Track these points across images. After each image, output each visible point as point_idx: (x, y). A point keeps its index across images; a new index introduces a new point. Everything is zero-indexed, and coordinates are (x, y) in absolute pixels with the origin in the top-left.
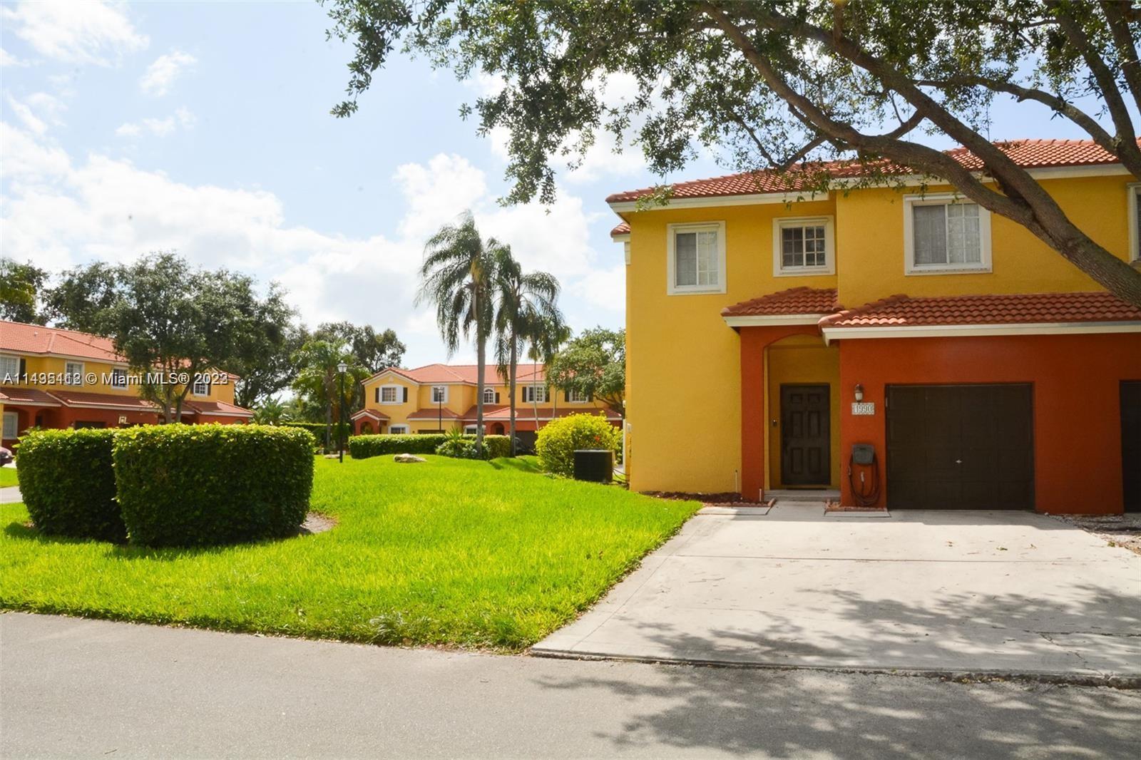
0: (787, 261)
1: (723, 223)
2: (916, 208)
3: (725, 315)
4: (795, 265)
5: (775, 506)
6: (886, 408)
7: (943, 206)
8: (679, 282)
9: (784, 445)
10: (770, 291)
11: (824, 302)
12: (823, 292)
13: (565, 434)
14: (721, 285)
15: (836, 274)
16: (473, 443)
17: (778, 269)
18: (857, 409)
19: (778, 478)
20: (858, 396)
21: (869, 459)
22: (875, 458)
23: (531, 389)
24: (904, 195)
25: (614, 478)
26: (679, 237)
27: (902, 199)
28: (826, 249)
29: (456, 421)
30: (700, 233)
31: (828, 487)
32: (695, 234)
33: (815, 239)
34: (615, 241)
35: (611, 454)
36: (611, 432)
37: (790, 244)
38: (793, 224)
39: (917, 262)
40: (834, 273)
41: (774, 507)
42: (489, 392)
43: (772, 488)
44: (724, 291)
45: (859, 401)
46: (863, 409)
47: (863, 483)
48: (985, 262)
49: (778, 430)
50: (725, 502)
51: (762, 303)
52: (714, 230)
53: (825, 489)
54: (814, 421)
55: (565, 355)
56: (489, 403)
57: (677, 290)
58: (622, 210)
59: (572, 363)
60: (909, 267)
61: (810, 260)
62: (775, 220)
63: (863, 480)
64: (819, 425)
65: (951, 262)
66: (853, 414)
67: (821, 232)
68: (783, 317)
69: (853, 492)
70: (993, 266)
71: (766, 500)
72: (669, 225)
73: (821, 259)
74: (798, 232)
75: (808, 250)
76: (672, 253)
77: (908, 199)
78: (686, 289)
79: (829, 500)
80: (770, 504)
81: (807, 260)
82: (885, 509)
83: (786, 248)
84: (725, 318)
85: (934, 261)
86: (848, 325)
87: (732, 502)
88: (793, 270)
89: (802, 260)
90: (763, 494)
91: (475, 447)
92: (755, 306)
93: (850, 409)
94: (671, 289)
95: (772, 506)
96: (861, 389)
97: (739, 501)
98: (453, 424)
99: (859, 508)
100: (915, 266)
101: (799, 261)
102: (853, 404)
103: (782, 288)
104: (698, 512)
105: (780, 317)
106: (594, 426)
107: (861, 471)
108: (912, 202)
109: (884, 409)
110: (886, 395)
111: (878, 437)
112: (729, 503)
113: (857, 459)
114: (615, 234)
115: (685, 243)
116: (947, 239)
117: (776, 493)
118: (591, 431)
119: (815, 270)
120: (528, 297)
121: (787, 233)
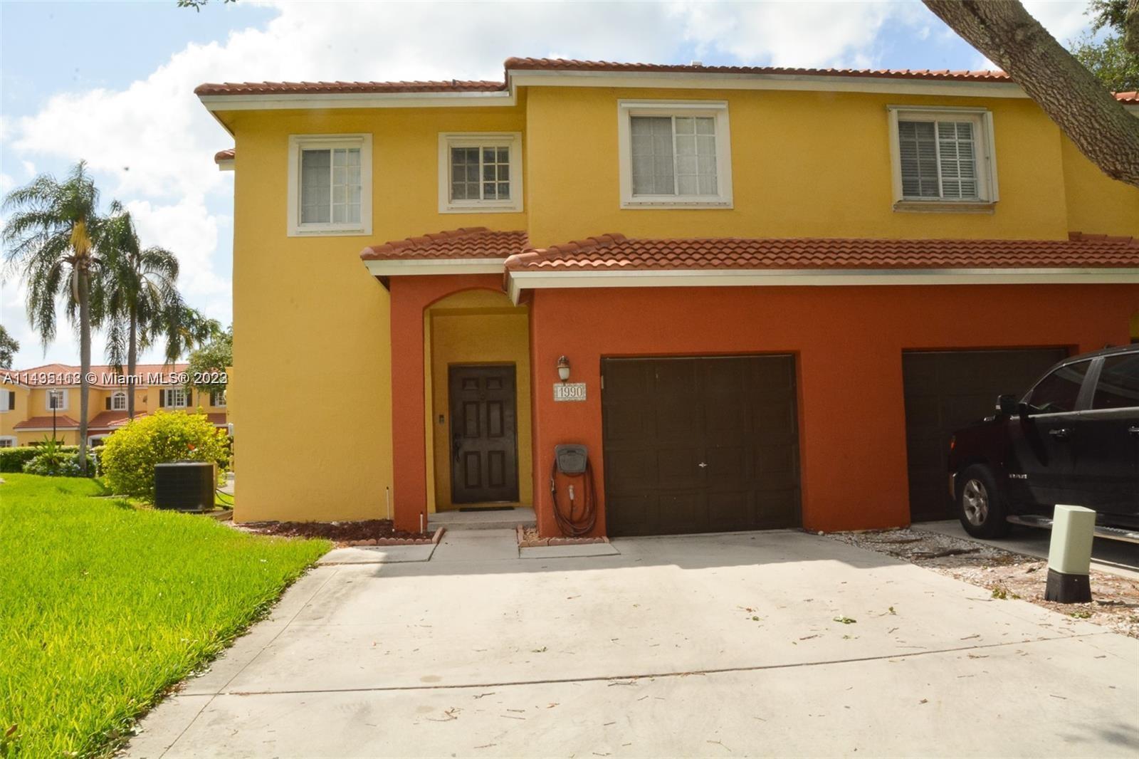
0: (457, 193)
1: (368, 137)
2: (634, 120)
3: (367, 257)
4: (469, 198)
5: (443, 540)
6: (602, 390)
7: (669, 119)
8: (305, 218)
9: (455, 449)
10: (435, 230)
11: (510, 245)
12: (506, 235)
13: (141, 441)
14: (365, 224)
15: (525, 211)
16: (74, 455)
17: (444, 203)
18: (562, 393)
19: (447, 495)
20: (564, 373)
21: (580, 466)
22: (589, 465)
23: (170, 392)
24: (619, 100)
25: (217, 501)
26: (307, 155)
27: (616, 106)
28: (510, 178)
29: (76, 431)
30: (336, 151)
31: (517, 504)
32: (328, 152)
33: (496, 164)
34: (221, 169)
35: (211, 467)
36: (214, 436)
37: (462, 169)
38: (466, 142)
39: (635, 192)
40: (521, 210)
41: (441, 545)
42: (120, 397)
43: (438, 510)
44: (369, 232)
45: (565, 381)
46: (570, 392)
47: (572, 501)
48: (725, 195)
49: (445, 429)
50: (365, 537)
51: (421, 244)
52: (356, 146)
53: (511, 508)
54: (495, 414)
55: (207, 351)
56: (120, 409)
57: (302, 229)
58: (218, 108)
59: (216, 361)
60: (626, 196)
61: (489, 191)
62: (442, 135)
63: (572, 497)
64: (502, 419)
65: (680, 193)
66: (556, 399)
67: (504, 156)
68: (453, 261)
69: (558, 514)
70: (734, 200)
71: (430, 529)
72: (292, 137)
73: (505, 192)
74: (473, 154)
75: (486, 178)
76: (295, 179)
77: (623, 105)
78: (313, 228)
79: (520, 527)
80: (435, 538)
81: (485, 192)
82: (606, 539)
83: (457, 174)
84: (367, 263)
85: (658, 192)
86: (547, 268)
87: (377, 538)
88: (466, 204)
89: (479, 193)
90: (426, 521)
91: (76, 461)
92: (412, 247)
93: (551, 392)
94: (293, 227)
95: (438, 542)
96: (567, 363)
97: (390, 535)
98: (74, 434)
99: (568, 540)
100: (633, 196)
101: (474, 194)
102: (556, 385)
103: (452, 227)
104: (321, 560)
105: (447, 261)
106: (186, 429)
107: (569, 484)
108: (629, 110)
109: (599, 390)
110: (603, 372)
111: (592, 433)
112: (373, 541)
113: (564, 467)
114: (222, 158)
115: (314, 161)
116: (675, 162)
117: (445, 518)
118: (182, 435)
119: (496, 204)
120: (151, 278)
121: (457, 154)
